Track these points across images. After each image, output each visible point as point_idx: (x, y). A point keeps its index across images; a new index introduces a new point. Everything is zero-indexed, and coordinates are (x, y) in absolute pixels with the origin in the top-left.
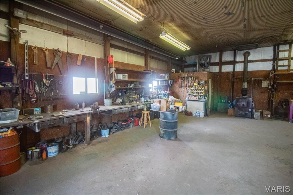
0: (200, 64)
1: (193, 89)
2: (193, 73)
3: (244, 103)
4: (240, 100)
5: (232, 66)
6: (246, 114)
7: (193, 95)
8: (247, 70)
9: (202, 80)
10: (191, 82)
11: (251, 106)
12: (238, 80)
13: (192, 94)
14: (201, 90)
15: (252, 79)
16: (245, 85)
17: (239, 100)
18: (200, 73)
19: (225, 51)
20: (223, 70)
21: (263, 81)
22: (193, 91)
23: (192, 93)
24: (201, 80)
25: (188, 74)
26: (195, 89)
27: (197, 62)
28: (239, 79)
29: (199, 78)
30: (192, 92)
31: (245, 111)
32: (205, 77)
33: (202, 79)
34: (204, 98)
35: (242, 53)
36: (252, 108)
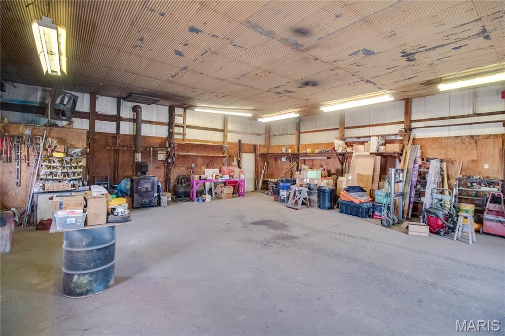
0: (55, 109)
1: (54, 165)
2: (48, 128)
3: (148, 185)
4: (142, 181)
5: (114, 124)
6: (151, 201)
7: (54, 180)
8: (141, 134)
9: (73, 145)
10: (45, 149)
11: (156, 189)
12: (125, 149)
13: (50, 177)
14: (75, 168)
15: (152, 148)
16: (139, 157)
17: (140, 181)
18: (68, 132)
19: (102, 95)
20: (97, 129)
21: (159, 152)
22: (54, 171)
23: (49, 175)
24: (71, 145)
25: (34, 128)
26: (61, 166)
27: (48, 104)
28: (127, 147)
29: (67, 142)
30: (51, 173)
31: (149, 197)
32: (80, 141)
33: (73, 143)
34: (81, 183)
35: (130, 106)
36: (158, 191)
